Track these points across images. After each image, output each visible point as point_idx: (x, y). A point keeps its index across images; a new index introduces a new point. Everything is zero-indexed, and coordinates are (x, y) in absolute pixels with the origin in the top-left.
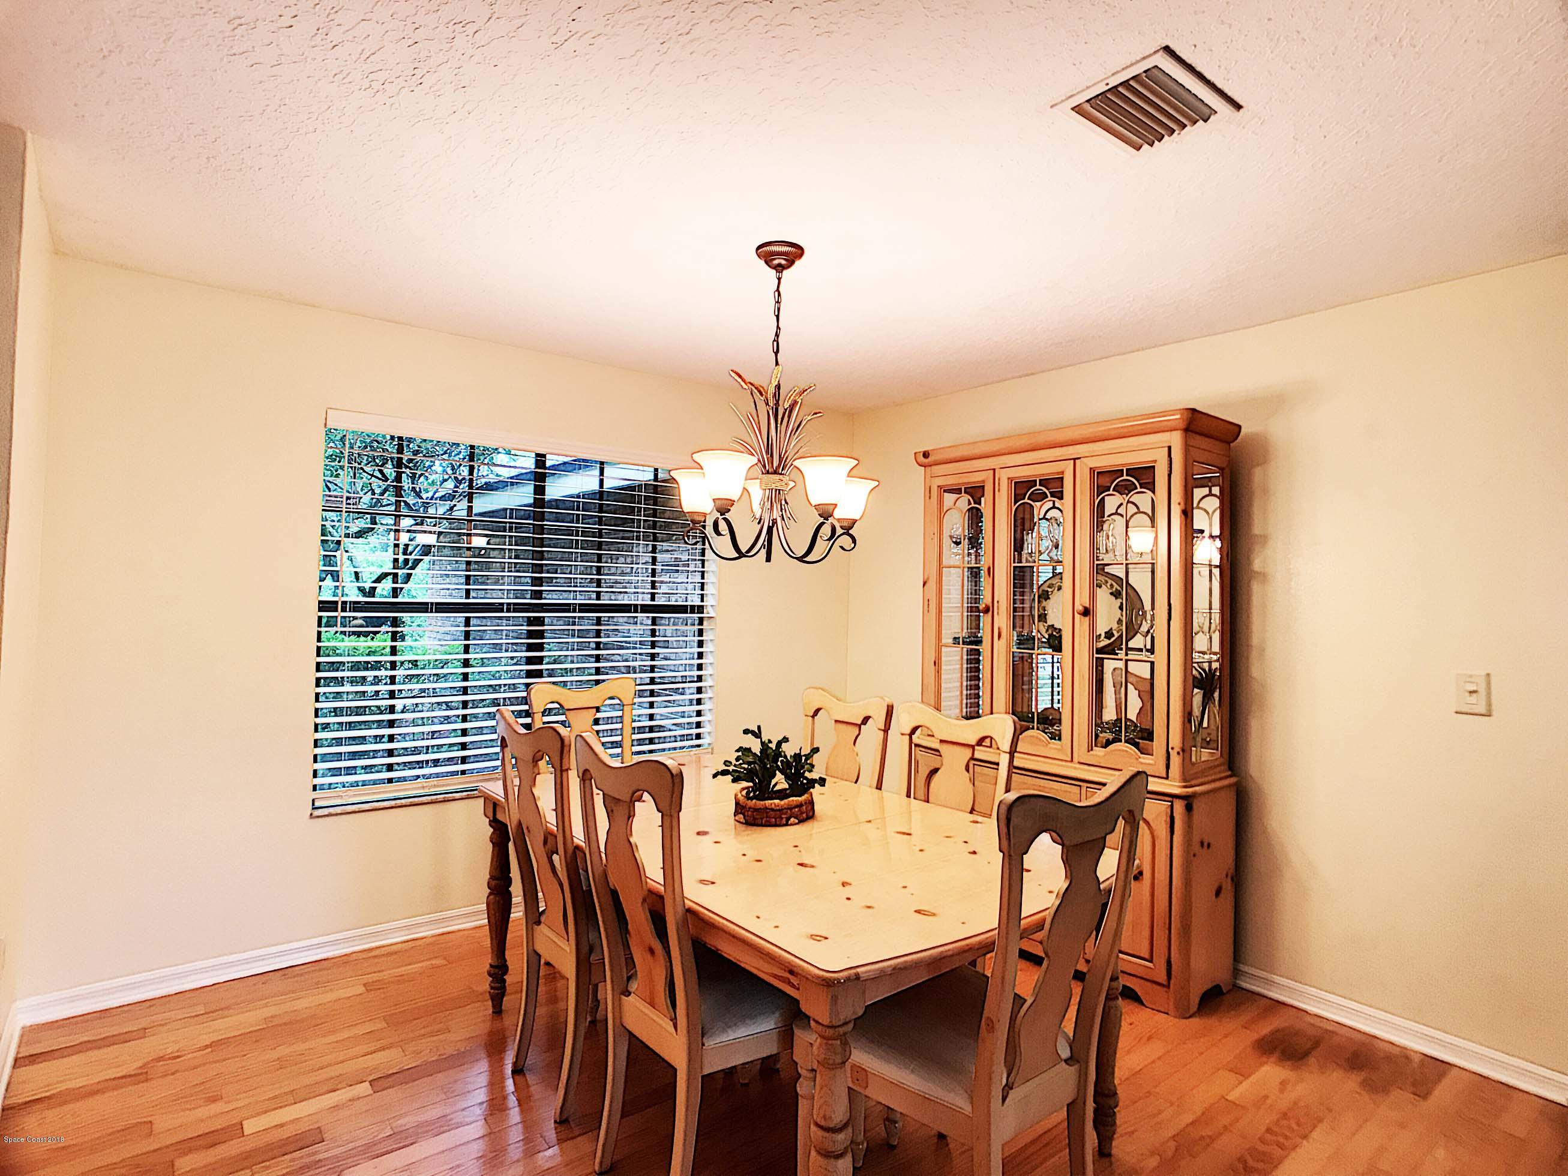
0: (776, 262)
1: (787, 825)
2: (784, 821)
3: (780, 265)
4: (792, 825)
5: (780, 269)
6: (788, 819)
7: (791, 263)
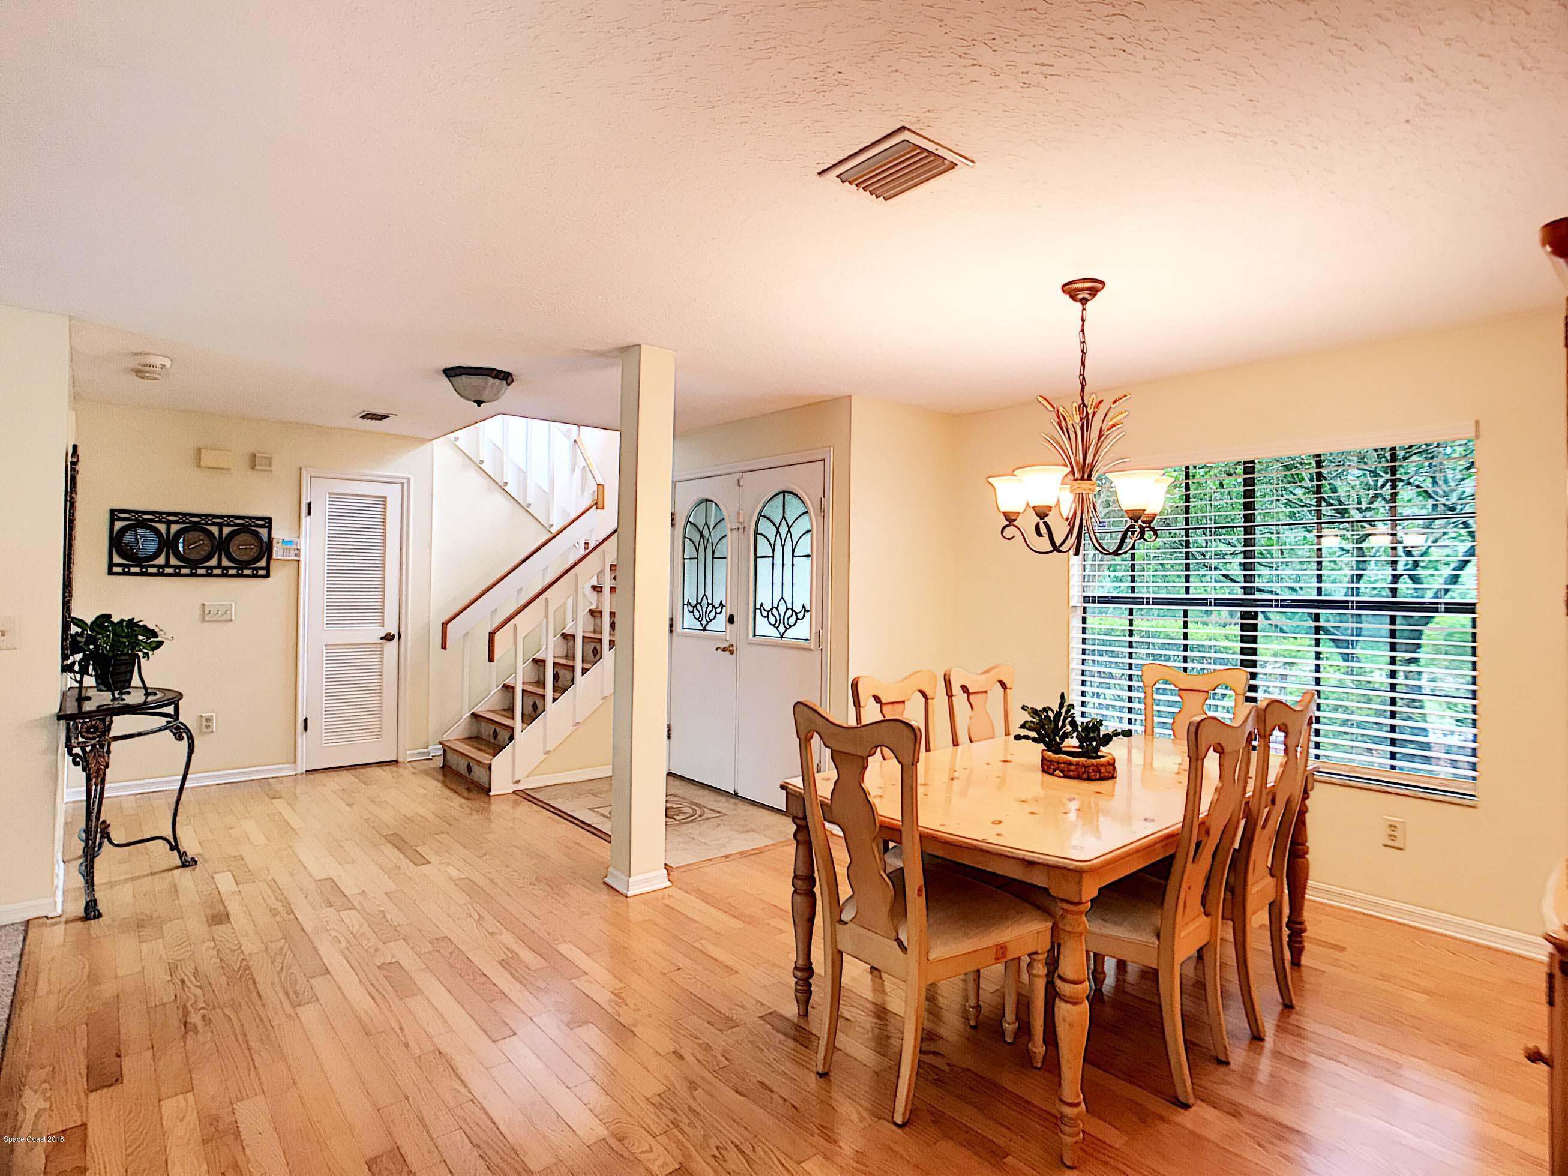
0: (1080, 297)
1: (1052, 774)
2: (1051, 771)
3: (1084, 298)
4: (1056, 776)
5: (1084, 301)
6: (1055, 770)
7: (1094, 295)
